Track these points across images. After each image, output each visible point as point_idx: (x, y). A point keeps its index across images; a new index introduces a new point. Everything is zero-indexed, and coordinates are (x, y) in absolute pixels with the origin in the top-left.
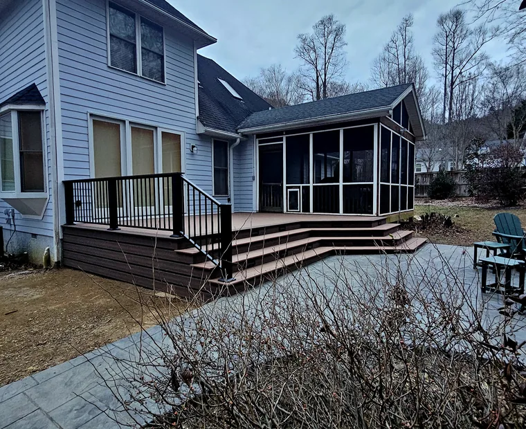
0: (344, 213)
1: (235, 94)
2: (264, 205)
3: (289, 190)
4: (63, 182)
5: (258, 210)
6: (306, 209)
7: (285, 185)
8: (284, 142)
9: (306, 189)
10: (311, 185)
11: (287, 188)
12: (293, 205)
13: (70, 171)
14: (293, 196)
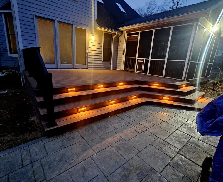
0: (165, 76)
1: (123, 10)
2: (126, 68)
3: (138, 61)
4: (22, 50)
5: (123, 69)
6: (145, 71)
7: (137, 58)
8: (139, 35)
9: (147, 62)
10: (150, 59)
11: (138, 60)
12: (140, 69)
13: (26, 45)
14: (140, 64)
